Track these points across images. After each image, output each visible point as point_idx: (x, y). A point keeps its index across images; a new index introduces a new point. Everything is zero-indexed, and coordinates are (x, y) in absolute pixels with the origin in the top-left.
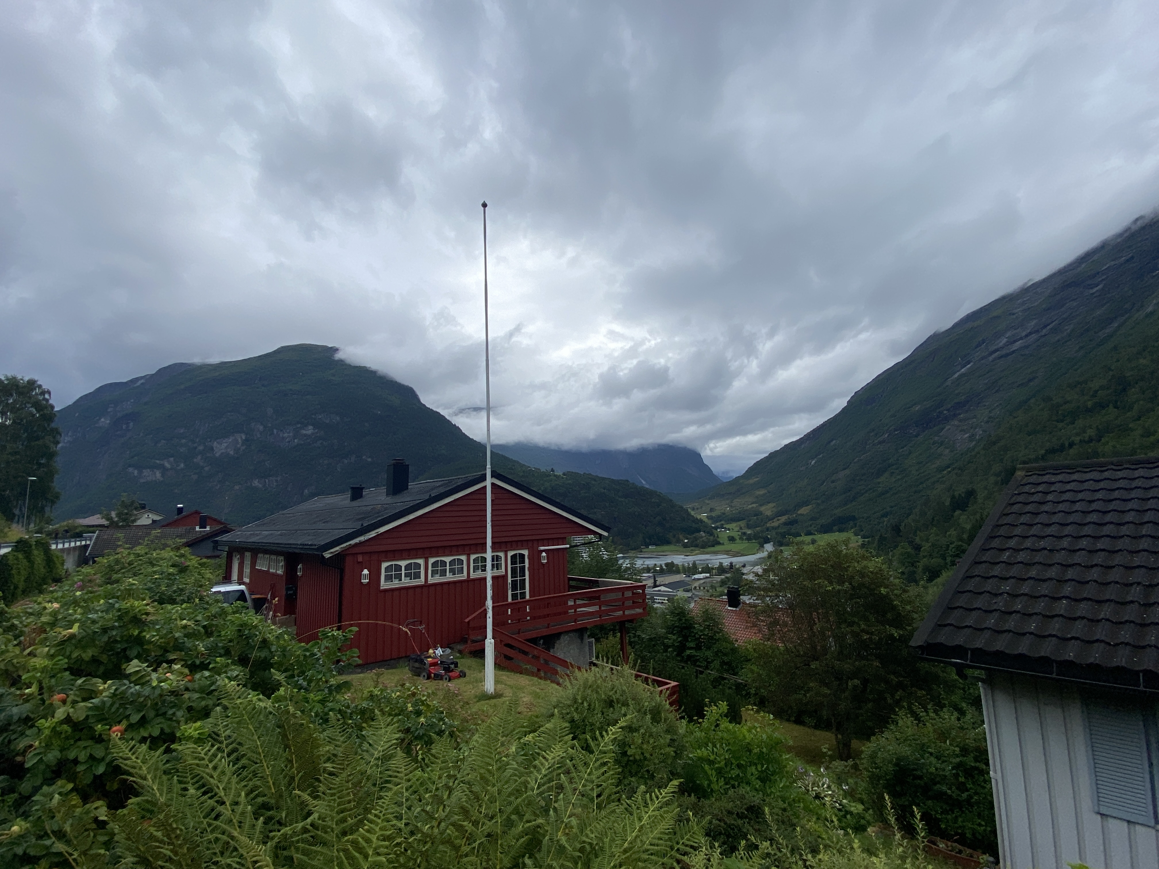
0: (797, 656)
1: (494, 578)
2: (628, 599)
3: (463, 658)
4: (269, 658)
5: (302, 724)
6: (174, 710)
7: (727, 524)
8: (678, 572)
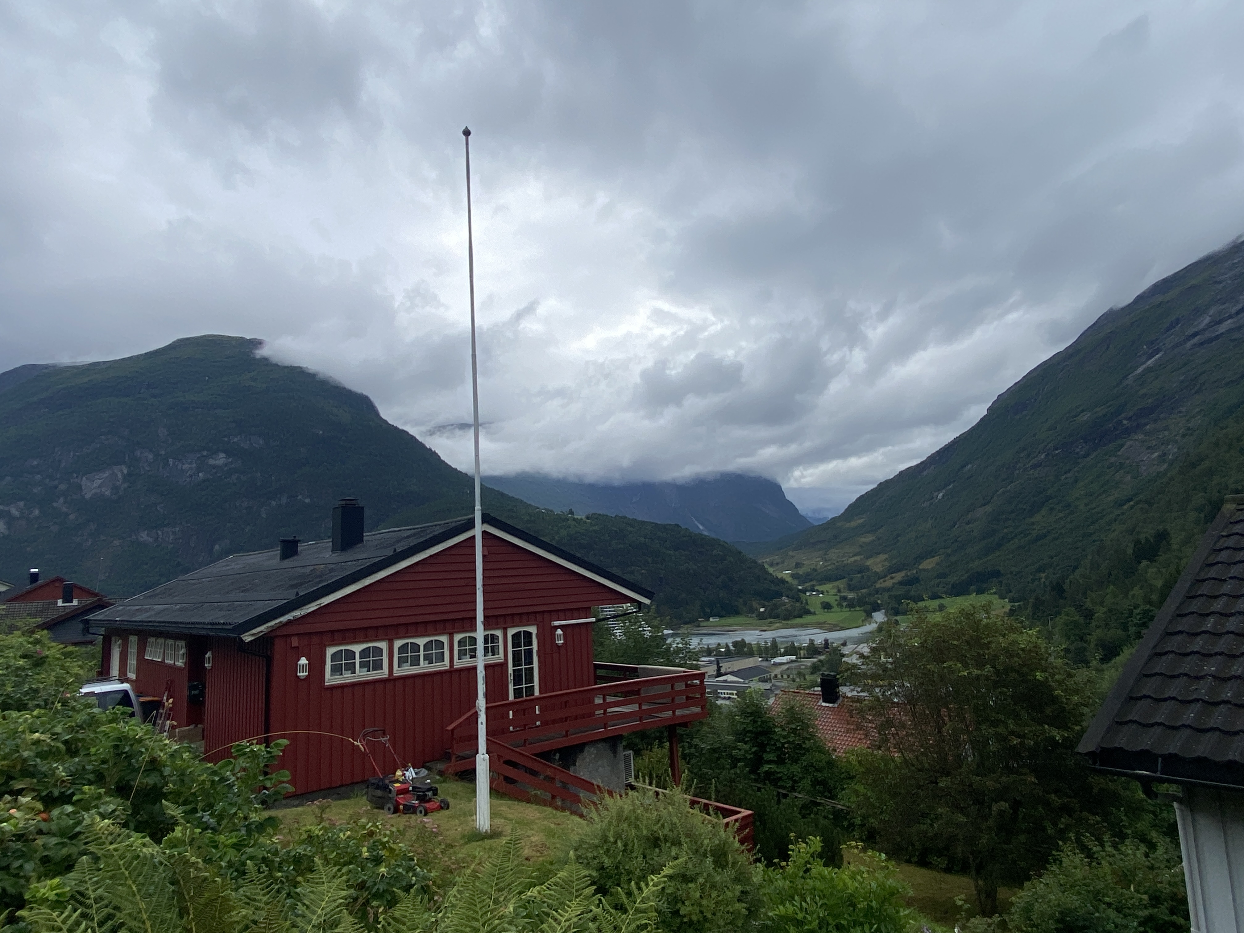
0: (919, 770)
1: (487, 667)
2: (681, 693)
3: (444, 781)
4: (159, 785)
5: (206, 879)
6: (21, 861)
7: (820, 585)
8: (751, 654)
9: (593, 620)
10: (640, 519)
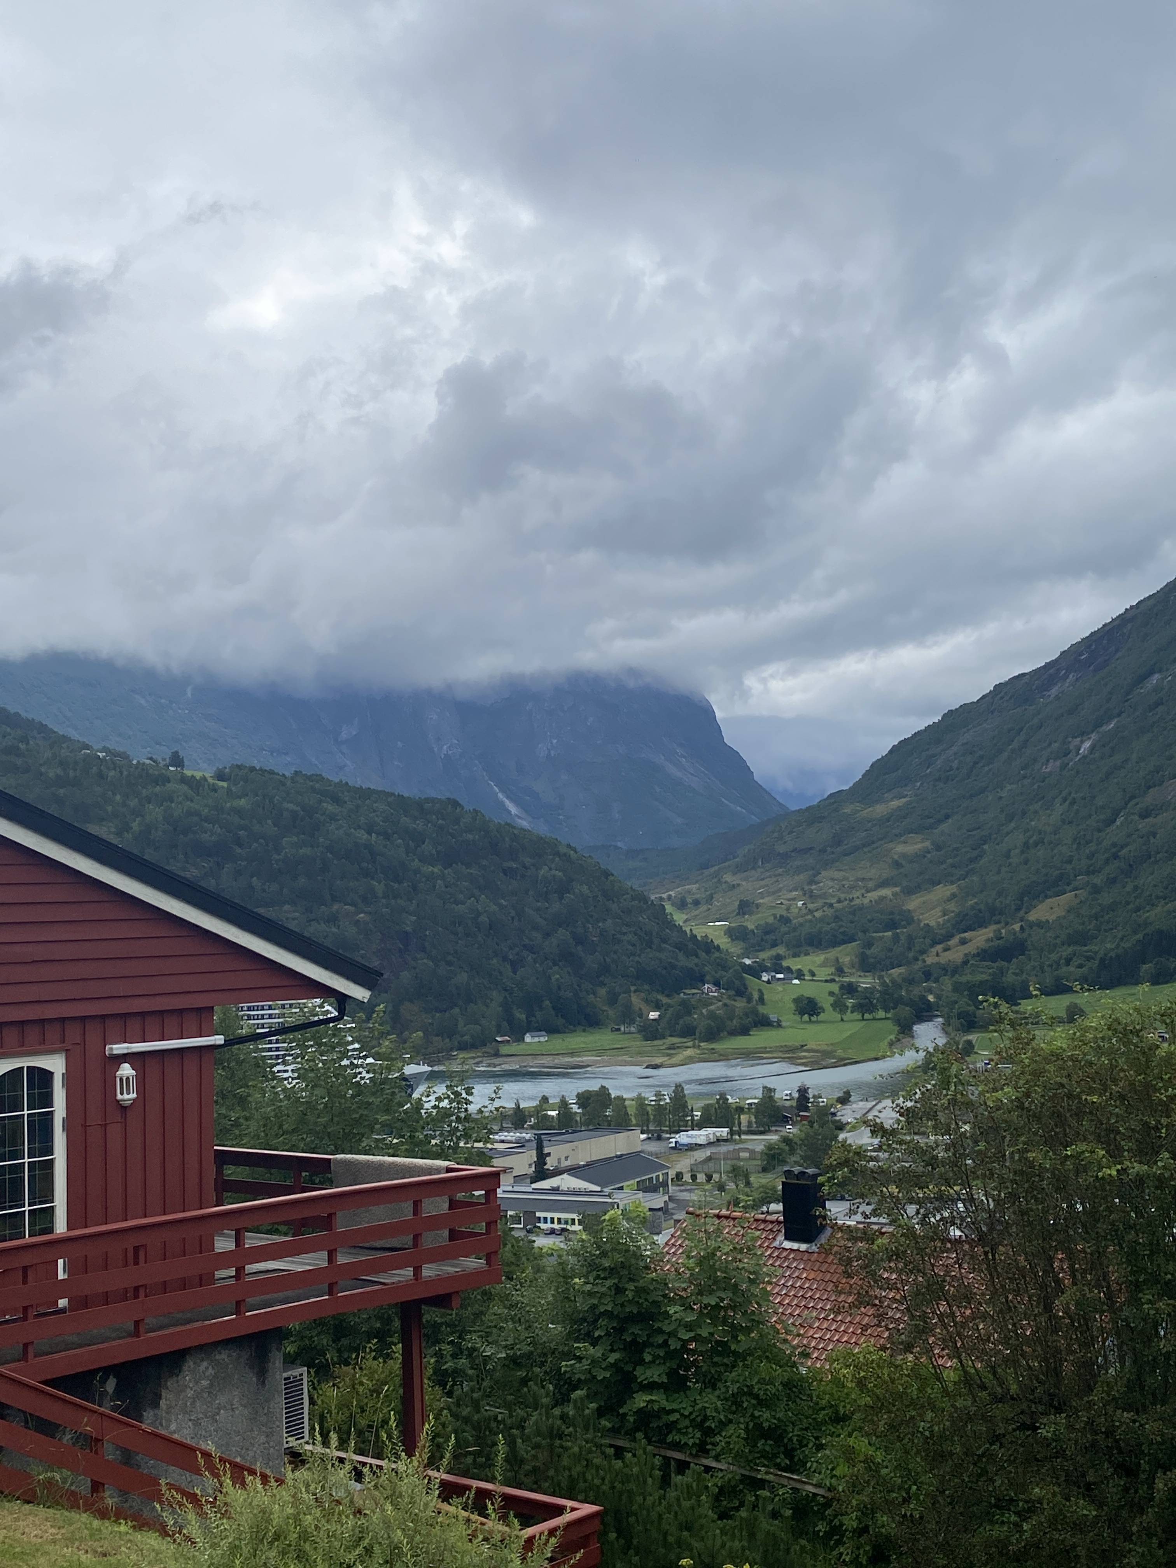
2: (434, 1222)
7: (795, 955)
8: (621, 1123)
9: (219, 1039)
10: (358, 782)
